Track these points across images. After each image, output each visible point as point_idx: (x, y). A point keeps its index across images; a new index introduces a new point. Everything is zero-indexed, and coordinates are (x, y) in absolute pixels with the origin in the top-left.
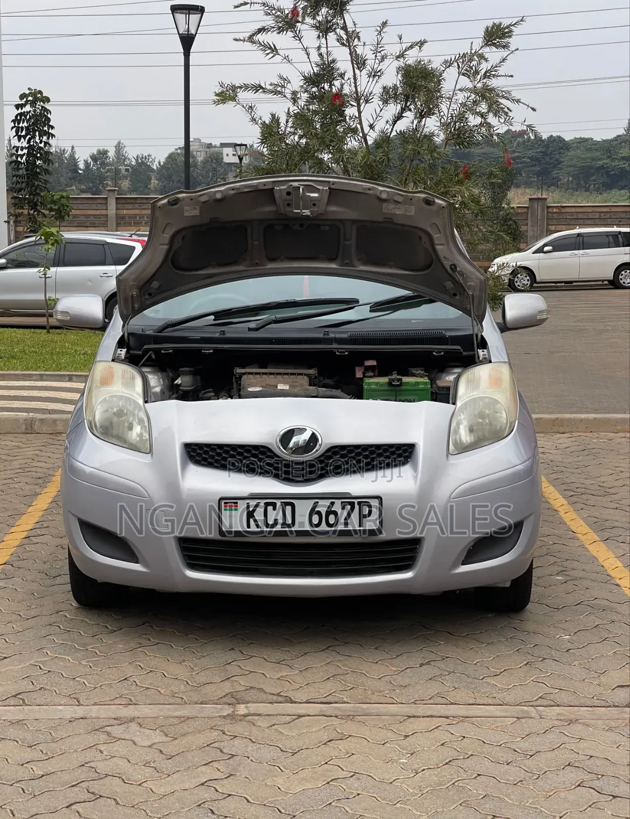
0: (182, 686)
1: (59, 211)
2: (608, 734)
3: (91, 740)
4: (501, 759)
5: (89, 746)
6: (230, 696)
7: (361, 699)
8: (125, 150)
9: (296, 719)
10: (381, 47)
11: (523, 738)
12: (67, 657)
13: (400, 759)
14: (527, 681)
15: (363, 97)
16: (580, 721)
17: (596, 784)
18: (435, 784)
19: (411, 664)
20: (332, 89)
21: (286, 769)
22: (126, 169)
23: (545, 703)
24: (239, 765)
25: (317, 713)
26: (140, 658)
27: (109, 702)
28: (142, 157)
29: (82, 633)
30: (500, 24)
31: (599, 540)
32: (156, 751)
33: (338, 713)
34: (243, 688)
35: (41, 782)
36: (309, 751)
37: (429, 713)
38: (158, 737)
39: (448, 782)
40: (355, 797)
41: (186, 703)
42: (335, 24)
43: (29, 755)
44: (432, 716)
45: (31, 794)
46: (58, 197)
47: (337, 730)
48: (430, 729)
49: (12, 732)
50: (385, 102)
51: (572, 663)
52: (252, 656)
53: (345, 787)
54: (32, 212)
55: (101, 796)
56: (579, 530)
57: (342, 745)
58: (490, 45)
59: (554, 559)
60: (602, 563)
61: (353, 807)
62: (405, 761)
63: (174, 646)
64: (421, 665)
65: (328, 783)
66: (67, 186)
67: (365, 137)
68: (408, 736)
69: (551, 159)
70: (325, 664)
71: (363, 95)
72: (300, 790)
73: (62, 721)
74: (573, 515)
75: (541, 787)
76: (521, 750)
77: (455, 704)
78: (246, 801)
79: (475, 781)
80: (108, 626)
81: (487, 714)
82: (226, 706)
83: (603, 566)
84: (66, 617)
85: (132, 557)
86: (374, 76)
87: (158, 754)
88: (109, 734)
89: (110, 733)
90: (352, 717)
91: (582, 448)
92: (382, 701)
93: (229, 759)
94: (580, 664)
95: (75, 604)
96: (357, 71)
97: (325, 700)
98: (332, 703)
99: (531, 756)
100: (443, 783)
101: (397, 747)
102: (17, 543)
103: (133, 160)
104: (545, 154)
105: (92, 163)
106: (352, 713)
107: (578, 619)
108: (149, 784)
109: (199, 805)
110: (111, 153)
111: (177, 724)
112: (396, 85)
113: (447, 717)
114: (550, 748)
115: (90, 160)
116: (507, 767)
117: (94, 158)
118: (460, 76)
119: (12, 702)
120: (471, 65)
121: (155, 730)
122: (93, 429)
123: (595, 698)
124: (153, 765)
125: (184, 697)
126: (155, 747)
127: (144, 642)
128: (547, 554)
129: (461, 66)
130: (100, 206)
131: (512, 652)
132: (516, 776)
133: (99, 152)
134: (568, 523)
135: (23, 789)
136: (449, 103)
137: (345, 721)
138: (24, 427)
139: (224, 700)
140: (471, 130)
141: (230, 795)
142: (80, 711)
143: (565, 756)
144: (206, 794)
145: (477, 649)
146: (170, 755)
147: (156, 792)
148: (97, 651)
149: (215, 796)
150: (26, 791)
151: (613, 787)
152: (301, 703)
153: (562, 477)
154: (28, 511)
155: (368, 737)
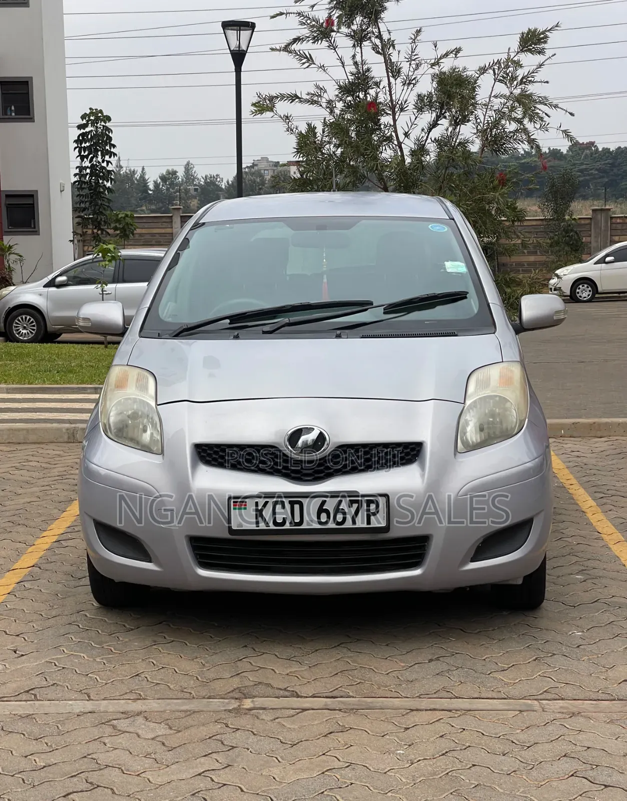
0: (192, 682)
1: (123, 230)
2: (608, 726)
3: (96, 732)
4: (498, 750)
5: (93, 739)
6: (237, 691)
7: (367, 693)
8: (194, 169)
9: (300, 712)
10: (415, 55)
11: (523, 730)
12: (82, 655)
13: (398, 750)
14: (534, 675)
15: (398, 106)
16: (582, 714)
17: (590, 774)
18: (428, 774)
19: (420, 660)
20: (366, 97)
21: (283, 760)
22: (195, 189)
23: (549, 696)
24: (237, 756)
25: (321, 707)
26: (153, 655)
27: (119, 697)
28: (211, 177)
29: (100, 632)
30: (536, 30)
31: (624, 539)
32: (158, 743)
33: (342, 706)
34: (252, 684)
35: (43, 773)
36: (308, 743)
37: (432, 707)
38: (162, 730)
39: (442, 772)
40: (348, 786)
41: (194, 698)
42: (369, 33)
43: (34, 747)
44: (434, 710)
45: (30, 784)
46: (123, 216)
47: (339, 722)
48: (431, 722)
49: (20, 726)
50: (420, 110)
51: (581, 658)
52: (264, 653)
53: (339, 777)
54: (95, 231)
55: (98, 786)
56: (604, 531)
57: (342, 738)
58: (526, 51)
59: (576, 559)
60: (624, 562)
61: (344, 796)
62: (402, 752)
63: (188, 644)
64: (430, 661)
65: (323, 773)
66: (137, 206)
67: (400, 145)
68: (409, 728)
69: (619, 170)
70: (335, 661)
71: (398, 103)
72: (294, 779)
73: (71, 715)
74: (601, 516)
75: (535, 777)
76: (519, 742)
77: (460, 698)
78: (240, 790)
79: (469, 771)
80: (126, 625)
81: (490, 708)
82: (233, 701)
83: (624, 565)
84: (86, 616)
85: (146, 556)
86: (409, 84)
87: (160, 746)
88: (114, 727)
89: (116, 726)
90: (355, 711)
91: (618, 451)
92: (387, 696)
93: (229, 750)
94: (589, 659)
95: (96, 604)
96: (392, 80)
97: (331, 694)
98: (337, 698)
99: (529, 747)
100: (437, 773)
101: (396, 739)
102: (47, 546)
103: (202, 180)
104: (613, 165)
105: (161, 184)
106: (356, 707)
107: (593, 616)
108: (148, 775)
109: (193, 795)
110: (181, 173)
111: (182, 718)
112: (431, 93)
113: (450, 711)
114: (549, 739)
115: (159, 180)
116: (503, 758)
117: (163, 178)
118: (496, 83)
119: (24, 697)
120: (508, 71)
121: (160, 723)
122: (107, 432)
123: (600, 692)
124: (153, 757)
125: (193, 692)
126: (158, 739)
127: (160, 640)
128: (569, 554)
129: (496, 72)
130: (165, 225)
131: (522, 648)
132: (510, 766)
133: (168, 172)
134: (594, 524)
135: (23, 780)
136: (485, 110)
137: (348, 714)
138: (66, 437)
139: (231, 695)
140: (507, 136)
141: (225, 785)
142: (89, 706)
143: (562, 747)
144: (201, 784)
145: (487, 645)
146: (171, 747)
147: (153, 782)
148: (112, 649)
149: (210, 785)
150: (26, 782)
151: (606, 777)
152: (307, 697)
153: (594, 479)
154: (62, 516)
155: (368, 729)
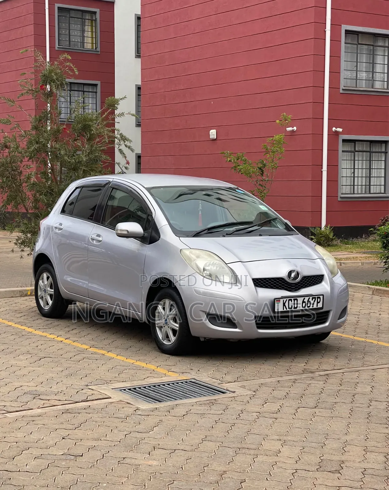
85: (234, 326)
